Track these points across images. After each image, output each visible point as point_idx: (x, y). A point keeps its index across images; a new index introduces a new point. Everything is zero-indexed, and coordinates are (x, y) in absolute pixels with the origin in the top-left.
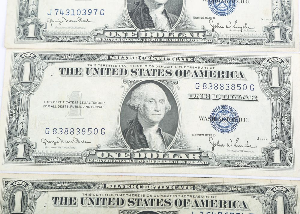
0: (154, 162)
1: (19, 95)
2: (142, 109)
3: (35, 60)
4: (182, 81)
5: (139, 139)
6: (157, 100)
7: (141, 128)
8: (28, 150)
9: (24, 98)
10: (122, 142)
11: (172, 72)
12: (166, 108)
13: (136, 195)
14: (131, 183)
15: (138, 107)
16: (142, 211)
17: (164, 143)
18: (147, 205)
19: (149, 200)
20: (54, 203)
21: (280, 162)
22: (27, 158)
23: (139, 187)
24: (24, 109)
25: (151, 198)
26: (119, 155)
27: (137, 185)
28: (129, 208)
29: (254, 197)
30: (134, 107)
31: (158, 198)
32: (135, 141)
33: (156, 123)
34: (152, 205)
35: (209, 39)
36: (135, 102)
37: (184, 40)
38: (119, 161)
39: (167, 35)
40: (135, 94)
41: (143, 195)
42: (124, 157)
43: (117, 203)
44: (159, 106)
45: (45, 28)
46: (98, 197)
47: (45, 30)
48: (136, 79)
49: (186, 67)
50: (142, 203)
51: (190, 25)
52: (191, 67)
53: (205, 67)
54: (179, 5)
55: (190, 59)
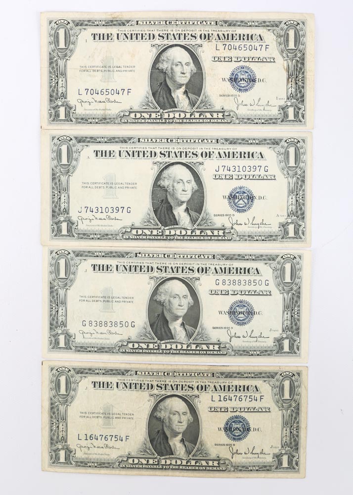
0: (178, 352)
1: (57, 290)
2: (168, 304)
3: (69, 257)
4: (204, 277)
5: (165, 332)
6: (181, 296)
7: (166, 322)
8: (69, 341)
9: (61, 292)
10: (150, 334)
11: (194, 269)
12: (189, 303)
13: (163, 381)
14: (159, 371)
15: (164, 302)
16: (169, 394)
17: (187, 335)
18: (173, 389)
19: (175, 385)
20: (93, 386)
21: (288, 351)
22: (68, 348)
23: (166, 374)
24: (62, 303)
25: (176, 383)
26: (148, 346)
27: (164, 372)
28: (158, 392)
29: (265, 381)
30: (160, 302)
31: (182, 383)
32: (161, 334)
33: (180, 317)
34: (177, 390)
35: (228, 237)
36: (162, 298)
37: (205, 238)
38: (148, 352)
39: (189, 233)
40: (161, 290)
41: (170, 381)
42: (152, 348)
43: (147, 388)
44: (182, 302)
45: (77, 226)
46: (131, 382)
47: (76, 227)
48: (162, 276)
49: (208, 264)
50: (169, 387)
51: (210, 222)
52: (212, 264)
53: (224, 264)
54: (201, 203)
55: (210, 257)
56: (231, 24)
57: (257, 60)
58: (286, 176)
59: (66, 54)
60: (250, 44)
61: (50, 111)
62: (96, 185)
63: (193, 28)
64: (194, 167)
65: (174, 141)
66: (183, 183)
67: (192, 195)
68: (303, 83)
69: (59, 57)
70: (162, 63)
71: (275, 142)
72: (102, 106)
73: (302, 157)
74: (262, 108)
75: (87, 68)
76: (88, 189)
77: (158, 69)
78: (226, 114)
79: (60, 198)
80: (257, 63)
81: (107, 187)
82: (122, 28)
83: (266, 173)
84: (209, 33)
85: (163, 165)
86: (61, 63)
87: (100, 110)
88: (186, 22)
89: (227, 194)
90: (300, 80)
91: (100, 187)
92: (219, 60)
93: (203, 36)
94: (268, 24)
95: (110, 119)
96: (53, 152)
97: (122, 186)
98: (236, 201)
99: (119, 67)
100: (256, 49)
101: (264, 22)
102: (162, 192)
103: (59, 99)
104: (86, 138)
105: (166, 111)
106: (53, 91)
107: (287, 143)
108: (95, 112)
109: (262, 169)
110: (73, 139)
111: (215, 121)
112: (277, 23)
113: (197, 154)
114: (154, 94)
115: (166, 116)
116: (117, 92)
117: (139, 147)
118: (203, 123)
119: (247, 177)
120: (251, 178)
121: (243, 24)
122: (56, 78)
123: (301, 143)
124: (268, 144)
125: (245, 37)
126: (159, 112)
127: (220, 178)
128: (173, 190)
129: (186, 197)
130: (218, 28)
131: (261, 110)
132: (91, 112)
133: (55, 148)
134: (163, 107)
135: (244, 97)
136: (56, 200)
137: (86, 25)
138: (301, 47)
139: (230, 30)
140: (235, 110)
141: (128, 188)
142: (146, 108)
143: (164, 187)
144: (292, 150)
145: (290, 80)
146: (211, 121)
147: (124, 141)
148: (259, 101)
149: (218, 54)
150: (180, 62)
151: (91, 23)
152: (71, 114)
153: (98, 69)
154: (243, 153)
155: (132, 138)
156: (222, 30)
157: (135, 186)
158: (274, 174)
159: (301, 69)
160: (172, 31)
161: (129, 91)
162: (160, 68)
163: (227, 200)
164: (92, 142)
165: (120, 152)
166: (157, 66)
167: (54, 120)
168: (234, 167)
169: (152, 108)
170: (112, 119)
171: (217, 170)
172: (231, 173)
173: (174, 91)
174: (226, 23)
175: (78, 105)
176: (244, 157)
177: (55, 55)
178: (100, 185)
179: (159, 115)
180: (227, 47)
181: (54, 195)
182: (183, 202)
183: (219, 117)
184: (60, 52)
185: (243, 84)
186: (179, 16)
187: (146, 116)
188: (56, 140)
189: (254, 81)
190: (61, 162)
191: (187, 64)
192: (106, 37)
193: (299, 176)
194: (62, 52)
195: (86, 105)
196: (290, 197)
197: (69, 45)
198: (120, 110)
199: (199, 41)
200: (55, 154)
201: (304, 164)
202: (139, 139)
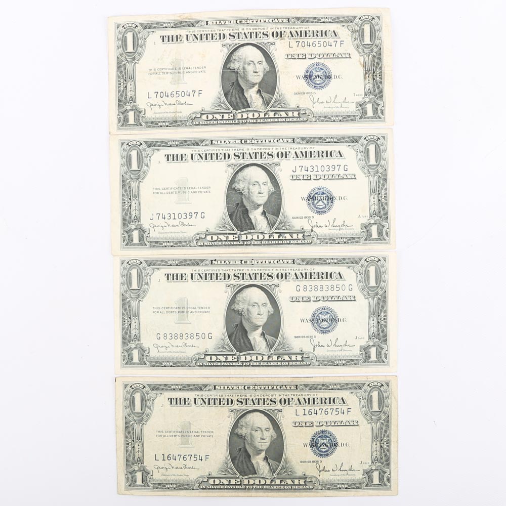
0: (259, 364)
1: (129, 302)
2: (246, 313)
3: (141, 266)
4: (283, 284)
5: (244, 342)
6: (260, 304)
7: (245, 332)
8: (143, 355)
9: (134, 304)
10: (228, 345)
11: (273, 275)
12: (269, 312)
13: (243, 395)
14: (239, 384)
15: (242, 312)
16: (250, 409)
17: (268, 346)
18: (254, 404)
19: (256, 399)
20: (170, 403)
21: (376, 359)
22: (142, 363)
23: (246, 388)
24: (135, 316)
25: (257, 397)
26: (226, 358)
27: (245, 386)
28: (238, 408)
29: (352, 392)
30: (239, 311)
31: (264, 397)
32: (240, 345)
33: (259, 326)
34: (259, 404)
35: (308, 240)
36: (239, 307)
37: (284, 242)
38: (227, 364)
39: (267, 237)
41: (250, 395)
42: (231, 360)
43: (226, 403)
44: (262, 310)
46: (209, 397)
47: (148, 235)
48: (239, 283)
49: (287, 270)
50: (250, 402)
51: (289, 226)
52: (291, 270)
53: (305, 269)
54: (278, 205)
55: (290, 262)
56: (304, 21)
57: (332, 56)
58: (366, 175)
59: (134, 57)
60: (324, 40)
61: (119, 116)
62: (168, 191)
63: (264, 26)
64: (270, 168)
65: (248, 141)
66: (259, 185)
67: (269, 197)
68: (381, 78)
69: (127, 61)
70: (234, 63)
71: (354, 140)
72: (172, 108)
73: (382, 154)
74: (339, 105)
75: (157, 71)
76: (160, 195)
77: (229, 68)
78: (302, 112)
79: (130, 206)
80: (331, 59)
81: (179, 192)
82: (192, 29)
83: (346, 173)
84: (281, 30)
85: (238, 167)
86: (129, 67)
87: (170, 112)
88: (257, 21)
89: (306, 196)
90: (378, 75)
91: (172, 193)
92: (293, 57)
93: (275, 34)
94: (342, 19)
95: (181, 121)
96: (123, 157)
97: (195, 190)
98: (316, 202)
99: (190, 68)
100: (331, 46)
101: (338, 18)
102: (237, 195)
103: (127, 104)
104: (157, 142)
105: (239, 111)
106: (122, 95)
107: (367, 140)
108: (165, 115)
109: (342, 168)
110: (143, 143)
111: (291, 119)
112: (351, 18)
113: (273, 154)
114: (226, 95)
115: (239, 116)
116: (188, 94)
117: (212, 150)
118: (278, 122)
119: (326, 177)
120: (330, 177)
121: (316, 20)
122: (125, 82)
123: (382, 140)
124: (347, 142)
125: (319, 34)
126: (231, 112)
127: (298, 178)
128: (249, 192)
129: (262, 199)
130: (291, 25)
131: (337, 107)
132: (161, 115)
133: (125, 154)
134: (236, 107)
135: (320, 94)
136: (127, 208)
137: (155, 28)
138: (377, 42)
139: (303, 27)
140: (311, 108)
141: (201, 192)
142: (218, 109)
143: (239, 190)
144: (372, 148)
145: (367, 75)
146: (286, 120)
147: (196, 143)
148: (335, 98)
149: (291, 51)
150: (252, 61)
151: (159, 25)
152: (141, 119)
153: (168, 71)
154: (320, 153)
155: (204, 140)
156: (295, 27)
157: (209, 190)
158: (354, 173)
159: (378, 64)
160: (243, 29)
161: (200, 92)
162: (231, 68)
163: (305, 201)
164: (163, 146)
165: (192, 155)
166: (229, 66)
167: (123, 125)
168: (312, 167)
169: (224, 108)
170: (183, 122)
171: (294, 171)
172: (309, 173)
173: (247, 90)
174: (298, 20)
175: (148, 109)
176: (323, 156)
177: (123, 59)
178: (172, 190)
179: (231, 116)
180: (300, 44)
181: (125, 203)
182: (259, 205)
183: (294, 116)
184: (128, 56)
185: (318, 81)
186: (250, 14)
187: (219, 117)
188: (125, 146)
189: (329, 77)
190: (131, 168)
191: (260, 63)
192: (175, 39)
193: (380, 175)
194: (130, 56)
195: (156, 109)
196: (372, 197)
197: (137, 48)
198: (192, 112)
199: (271, 39)
200: (125, 160)
201: (385, 162)
202: (212, 141)
